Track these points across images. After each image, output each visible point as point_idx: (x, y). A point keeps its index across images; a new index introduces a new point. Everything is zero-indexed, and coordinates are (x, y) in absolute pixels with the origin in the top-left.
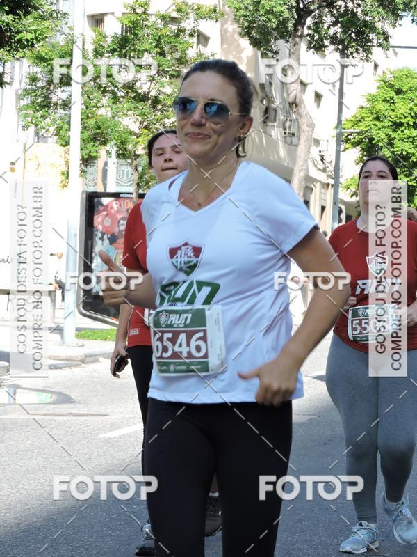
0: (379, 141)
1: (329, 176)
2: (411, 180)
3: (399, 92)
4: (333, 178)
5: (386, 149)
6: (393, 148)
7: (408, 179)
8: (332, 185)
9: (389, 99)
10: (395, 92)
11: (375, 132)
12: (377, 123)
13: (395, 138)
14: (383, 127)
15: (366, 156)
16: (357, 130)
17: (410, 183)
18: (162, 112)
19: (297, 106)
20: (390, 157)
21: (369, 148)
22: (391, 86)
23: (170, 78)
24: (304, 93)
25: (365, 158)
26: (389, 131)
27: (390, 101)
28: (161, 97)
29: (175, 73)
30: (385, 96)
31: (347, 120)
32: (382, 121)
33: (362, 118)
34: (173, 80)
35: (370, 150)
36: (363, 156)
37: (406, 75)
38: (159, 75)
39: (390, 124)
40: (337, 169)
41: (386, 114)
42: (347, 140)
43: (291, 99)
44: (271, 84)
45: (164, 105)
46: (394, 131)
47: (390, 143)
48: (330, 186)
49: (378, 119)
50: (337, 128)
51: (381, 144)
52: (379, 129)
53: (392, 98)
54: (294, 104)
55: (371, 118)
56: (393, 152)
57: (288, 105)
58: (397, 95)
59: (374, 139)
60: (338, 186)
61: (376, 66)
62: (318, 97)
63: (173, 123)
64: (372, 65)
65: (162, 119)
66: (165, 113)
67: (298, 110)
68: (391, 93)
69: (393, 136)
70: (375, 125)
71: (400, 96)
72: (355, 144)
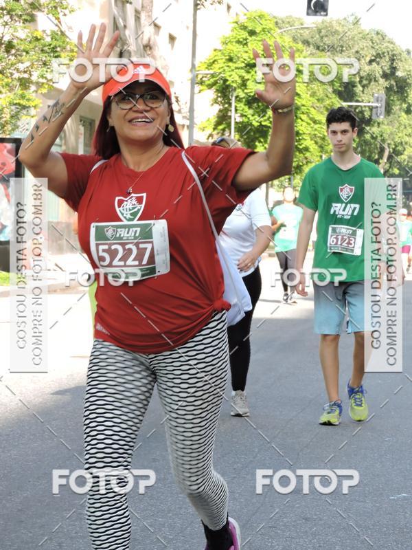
0: (233, 82)
1: (184, 117)
2: (265, 120)
3: (252, 33)
4: (188, 119)
5: (240, 90)
6: (246, 89)
7: (262, 119)
8: (188, 126)
9: (241, 40)
10: (249, 33)
11: (228, 74)
12: (230, 64)
13: (248, 80)
14: (237, 68)
15: (220, 97)
16: (212, 72)
17: (263, 123)
18: (16, 56)
19: (151, 48)
20: (244, 98)
21: (223, 89)
22: (244, 28)
23: (23, 23)
24: (158, 35)
25: (219, 99)
26: (243, 73)
27: (244, 43)
28: (15, 42)
29: (28, 18)
30: (239, 37)
31: (201, 62)
32: (235, 63)
33: (215, 61)
34: (27, 24)
35: (225, 91)
36: (218, 97)
37: (259, 17)
38: (12, 20)
39: (243, 65)
40: (191, 110)
41: (239, 55)
42: (202, 83)
43: (145, 42)
44: (125, 27)
45: (18, 50)
46: (248, 72)
47: (244, 84)
48: (186, 127)
49: (230, 60)
50: (191, 71)
51: (234, 85)
52: (233, 70)
53: (246, 39)
54: (148, 47)
55: (224, 60)
56: (246, 93)
57: (142, 47)
58: (251, 36)
59: (227, 80)
60: (193, 127)
61: (229, 7)
62: (172, 38)
63: (27, 67)
64: (224, 7)
65: (15, 64)
66: (19, 57)
67: (152, 53)
68: (245, 34)
69: (246, 78)
70: (228, 66)
71: (254, 37)
72: (210, 86)
